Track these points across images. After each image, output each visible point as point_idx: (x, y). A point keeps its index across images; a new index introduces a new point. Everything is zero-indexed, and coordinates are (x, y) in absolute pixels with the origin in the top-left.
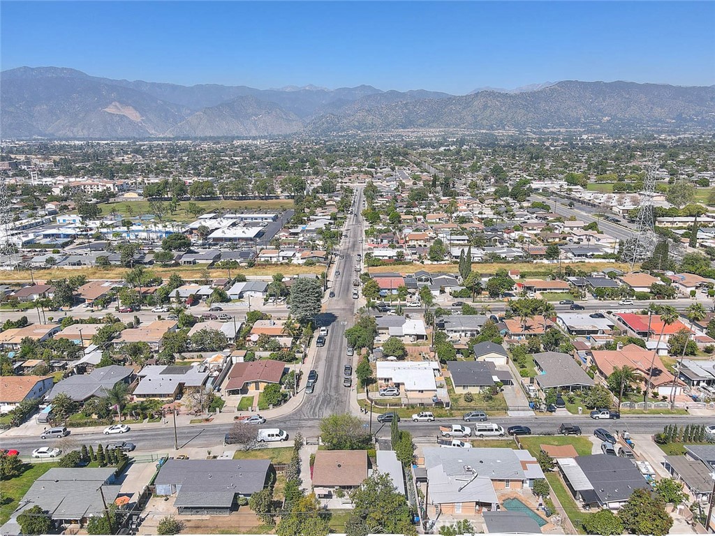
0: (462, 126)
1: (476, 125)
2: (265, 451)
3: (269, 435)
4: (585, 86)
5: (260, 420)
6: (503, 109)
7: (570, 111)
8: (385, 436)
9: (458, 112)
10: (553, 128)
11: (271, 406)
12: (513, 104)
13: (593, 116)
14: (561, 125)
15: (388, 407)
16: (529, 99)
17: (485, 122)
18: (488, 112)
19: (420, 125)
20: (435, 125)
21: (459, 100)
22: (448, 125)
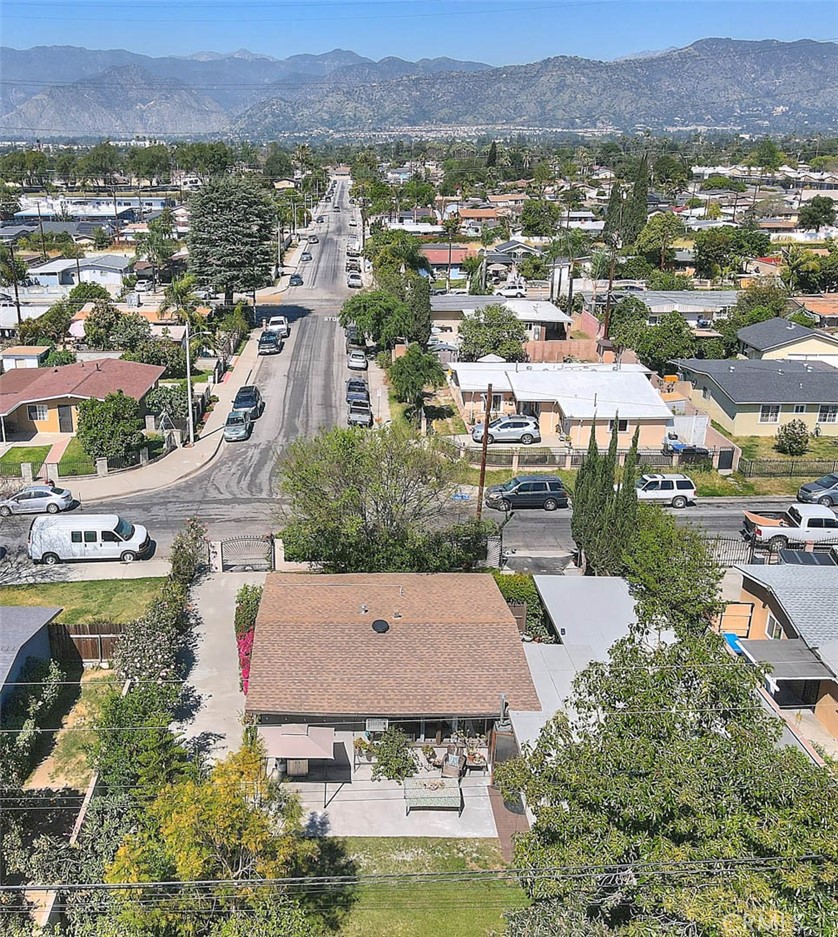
0: (518, 120)
1: (544, 119)
2: (54, 591)
3: (76, 537)
4: (743, 49)
5: (56, 499)
6: (593, 90)
7: (714, 95)
8: (528, 547)
9: (512, 96)
10: (683, 124)
11: (102, 465)
12: (612, 81)
13: (758, 105)
14: (699, 119)
15: (515, 467)
16: (644, 72)
17: (560, 114)
18: (566, 96)
19: (442, 120)
20: (469, 118)
21: (511, 74)
22: (492, 120)
